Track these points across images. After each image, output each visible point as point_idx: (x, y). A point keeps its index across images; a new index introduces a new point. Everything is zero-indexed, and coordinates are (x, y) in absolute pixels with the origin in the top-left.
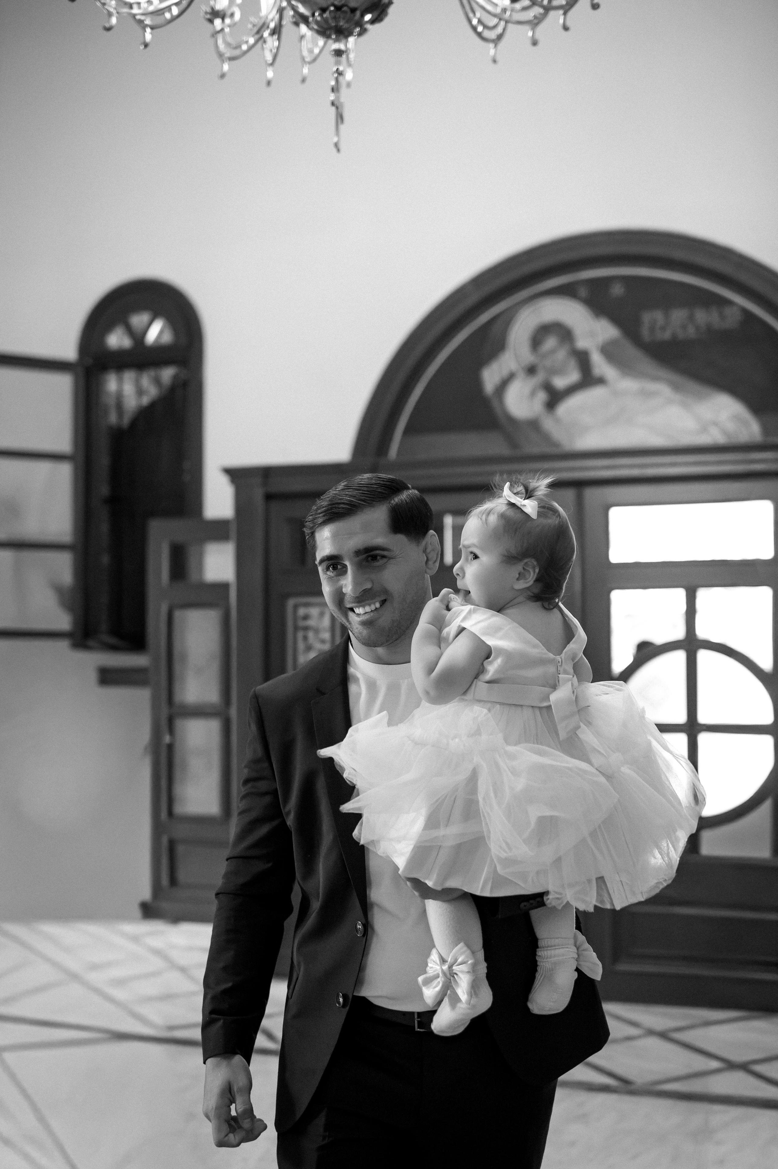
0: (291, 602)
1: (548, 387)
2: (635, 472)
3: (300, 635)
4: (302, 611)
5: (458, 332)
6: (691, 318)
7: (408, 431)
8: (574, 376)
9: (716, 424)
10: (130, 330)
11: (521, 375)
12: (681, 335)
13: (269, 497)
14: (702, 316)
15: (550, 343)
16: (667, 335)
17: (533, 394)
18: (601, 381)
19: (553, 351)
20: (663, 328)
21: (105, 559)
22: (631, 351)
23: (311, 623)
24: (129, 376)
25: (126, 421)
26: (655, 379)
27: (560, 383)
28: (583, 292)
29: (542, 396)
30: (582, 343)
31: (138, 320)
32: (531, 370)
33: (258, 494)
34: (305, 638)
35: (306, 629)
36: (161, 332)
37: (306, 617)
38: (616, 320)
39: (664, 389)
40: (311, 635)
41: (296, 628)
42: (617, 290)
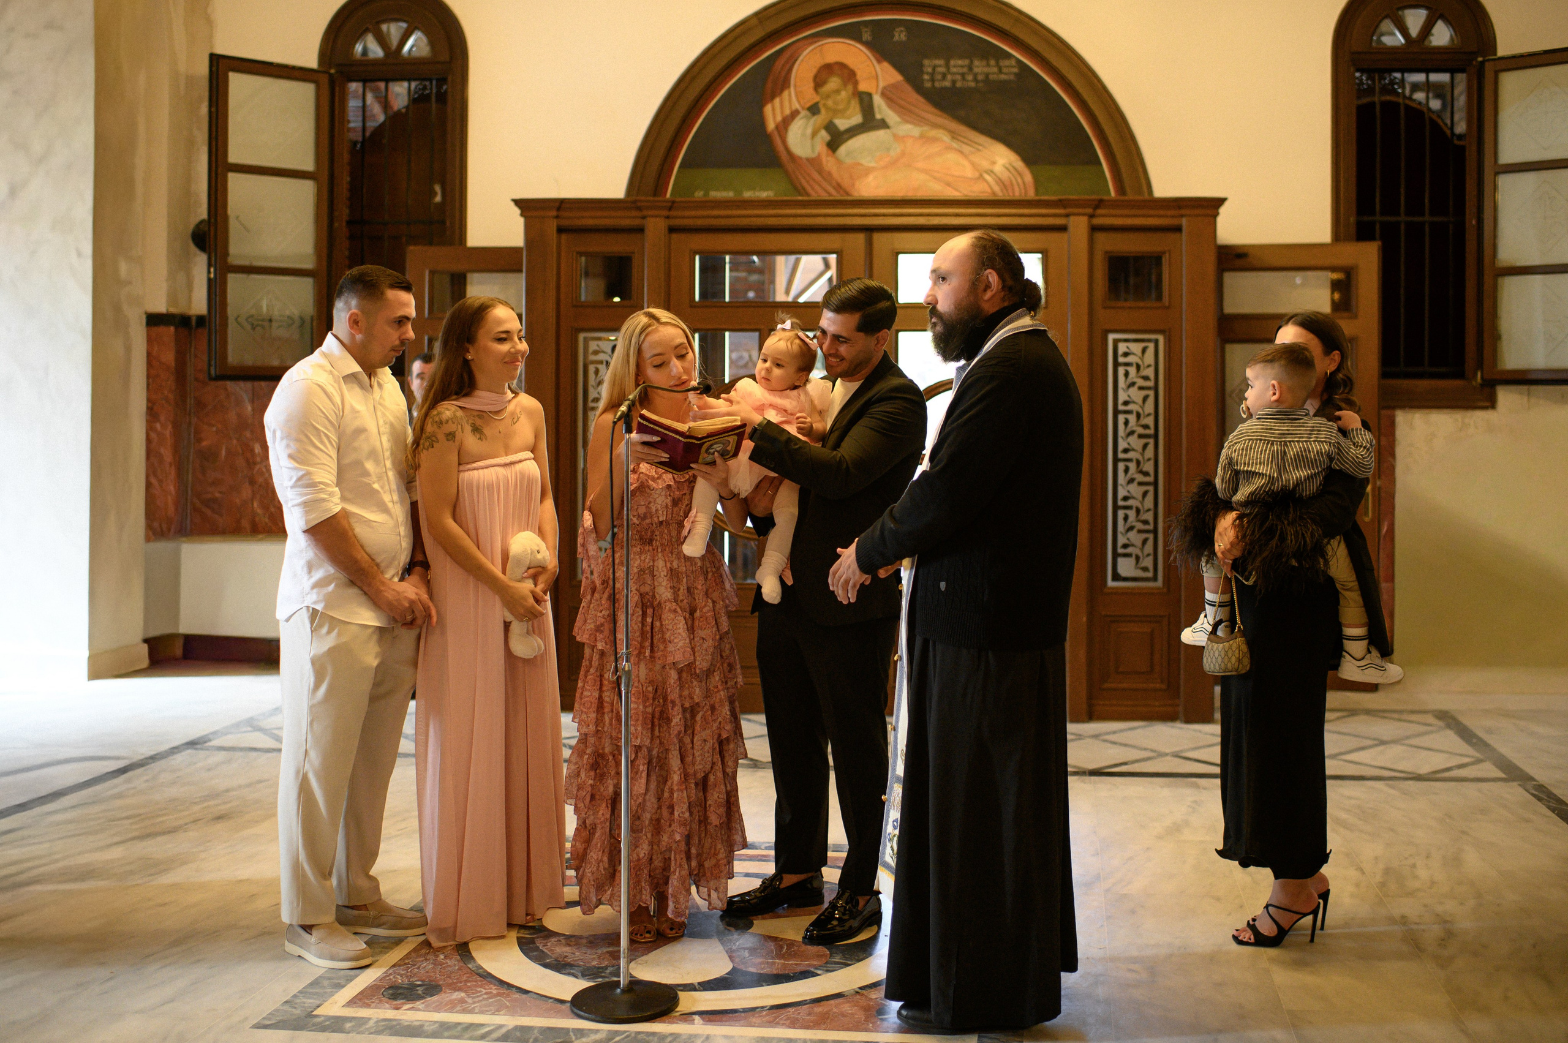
0: (582, 337)
1: (830, 127)
3: (592, 368)
4: (593, 346)
6: (970, 68)
7: (685, 165)
8: (857, 119)
9: (991, 172)
11: (803, 113)
12: (961, 84)
13: (561, 231)
14: (980, 67)
15: (834, 83)
18: (883, 125)
19: (838, 92)
20: (944, 76)
22: (912, 96)
27: (843, 123)
29: (824, 135)
30: (864, 85)
31: (394, 30)
32: (814, 110)
33: (552, 226)
34: (597, 371)
35: (598, 362)
36: (420, 45)
39: (943, 136)
41: (587, 362)
42: (900, 35)
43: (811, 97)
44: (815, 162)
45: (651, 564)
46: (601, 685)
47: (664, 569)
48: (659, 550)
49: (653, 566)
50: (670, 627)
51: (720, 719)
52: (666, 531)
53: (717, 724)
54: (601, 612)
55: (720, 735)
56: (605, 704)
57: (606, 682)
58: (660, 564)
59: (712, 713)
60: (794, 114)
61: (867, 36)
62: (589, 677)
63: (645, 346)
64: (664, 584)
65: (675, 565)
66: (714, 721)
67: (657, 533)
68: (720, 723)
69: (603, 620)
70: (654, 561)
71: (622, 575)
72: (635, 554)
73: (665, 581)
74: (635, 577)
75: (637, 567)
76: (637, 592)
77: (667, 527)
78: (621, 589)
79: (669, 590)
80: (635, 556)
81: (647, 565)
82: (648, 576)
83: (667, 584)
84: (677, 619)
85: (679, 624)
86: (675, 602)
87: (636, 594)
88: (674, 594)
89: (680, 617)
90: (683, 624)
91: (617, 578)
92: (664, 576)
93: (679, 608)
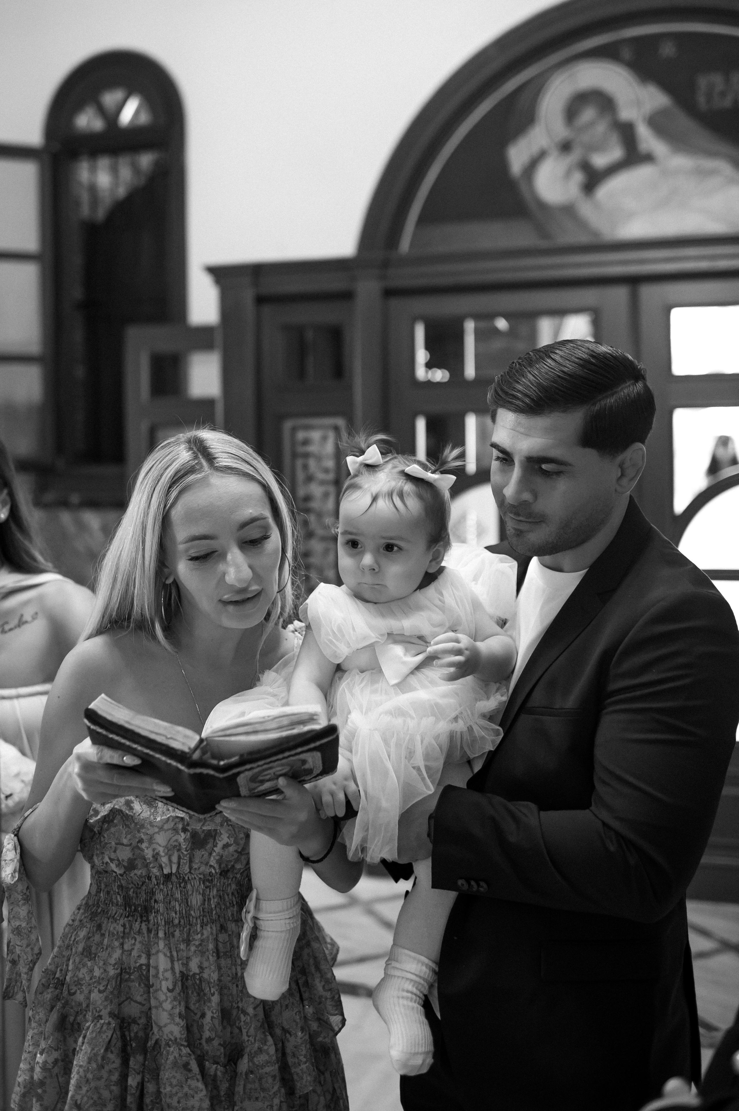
0: (288, 425)
1: (586, 167)
2: (704, 265)
3: (299, 462)
4: (301, 435)
5: (481, 102)
7: (423, 220)
8: (616, 153)
10: (101, 110)
11: (554, 153)
13: (261, 300)
15: (588, 114)
16: (727, 102)
17: (568, 174)
18: (648, 158)
19: (591, 124)
20: (723, 94)
21: (80, 372)
23: (312, 448)
24: (104, 163)
25: (101, 214)
26: (713, 154)
27: (600, 161)
28: (626, 53)
29: (578, 177)
30: (626, 114)
31: (111, 98)
32: (566, 147)
33: (248, 296)
34: (305, 467)
35: (306, 455)
36: (137, 113)
37: (306, 442)
38: (666, 86)
40: (312, 463)
41: (295, 455)
42: (668, 50)
43: (561, 131)
44: (568, 209)
45: (143, 960)
47: (169, 975)
48: (161, 934)
49: (148, 965)
52: (178, 895)
58: (162, 962)
63: (176, 514)
64: (167, 1006)
65: (194, 966)
67: (160, 897)
69: (42, 1074)
70: (149, 956)
71: (87, 978)
72: (113, 936)
73: (169, 1000)
74: (109, 987)
75: (114, 965)
76: (110, 1019)
77: (180, 886)
78: (84, 1005)
79: (177, 1020)
80: (112, 940)
81: (136, 962)
82: (137, 985)
83: (173, 1008)
84: (189, 1086)
85: (193, 1097)
86: (189, 1046)
87: (109, 1023)
88: (188, 1029)
89: (196, 1081)
90: (201, 1099)
91: (78, 983)
92: (168, 989)
93: (196, 1060)
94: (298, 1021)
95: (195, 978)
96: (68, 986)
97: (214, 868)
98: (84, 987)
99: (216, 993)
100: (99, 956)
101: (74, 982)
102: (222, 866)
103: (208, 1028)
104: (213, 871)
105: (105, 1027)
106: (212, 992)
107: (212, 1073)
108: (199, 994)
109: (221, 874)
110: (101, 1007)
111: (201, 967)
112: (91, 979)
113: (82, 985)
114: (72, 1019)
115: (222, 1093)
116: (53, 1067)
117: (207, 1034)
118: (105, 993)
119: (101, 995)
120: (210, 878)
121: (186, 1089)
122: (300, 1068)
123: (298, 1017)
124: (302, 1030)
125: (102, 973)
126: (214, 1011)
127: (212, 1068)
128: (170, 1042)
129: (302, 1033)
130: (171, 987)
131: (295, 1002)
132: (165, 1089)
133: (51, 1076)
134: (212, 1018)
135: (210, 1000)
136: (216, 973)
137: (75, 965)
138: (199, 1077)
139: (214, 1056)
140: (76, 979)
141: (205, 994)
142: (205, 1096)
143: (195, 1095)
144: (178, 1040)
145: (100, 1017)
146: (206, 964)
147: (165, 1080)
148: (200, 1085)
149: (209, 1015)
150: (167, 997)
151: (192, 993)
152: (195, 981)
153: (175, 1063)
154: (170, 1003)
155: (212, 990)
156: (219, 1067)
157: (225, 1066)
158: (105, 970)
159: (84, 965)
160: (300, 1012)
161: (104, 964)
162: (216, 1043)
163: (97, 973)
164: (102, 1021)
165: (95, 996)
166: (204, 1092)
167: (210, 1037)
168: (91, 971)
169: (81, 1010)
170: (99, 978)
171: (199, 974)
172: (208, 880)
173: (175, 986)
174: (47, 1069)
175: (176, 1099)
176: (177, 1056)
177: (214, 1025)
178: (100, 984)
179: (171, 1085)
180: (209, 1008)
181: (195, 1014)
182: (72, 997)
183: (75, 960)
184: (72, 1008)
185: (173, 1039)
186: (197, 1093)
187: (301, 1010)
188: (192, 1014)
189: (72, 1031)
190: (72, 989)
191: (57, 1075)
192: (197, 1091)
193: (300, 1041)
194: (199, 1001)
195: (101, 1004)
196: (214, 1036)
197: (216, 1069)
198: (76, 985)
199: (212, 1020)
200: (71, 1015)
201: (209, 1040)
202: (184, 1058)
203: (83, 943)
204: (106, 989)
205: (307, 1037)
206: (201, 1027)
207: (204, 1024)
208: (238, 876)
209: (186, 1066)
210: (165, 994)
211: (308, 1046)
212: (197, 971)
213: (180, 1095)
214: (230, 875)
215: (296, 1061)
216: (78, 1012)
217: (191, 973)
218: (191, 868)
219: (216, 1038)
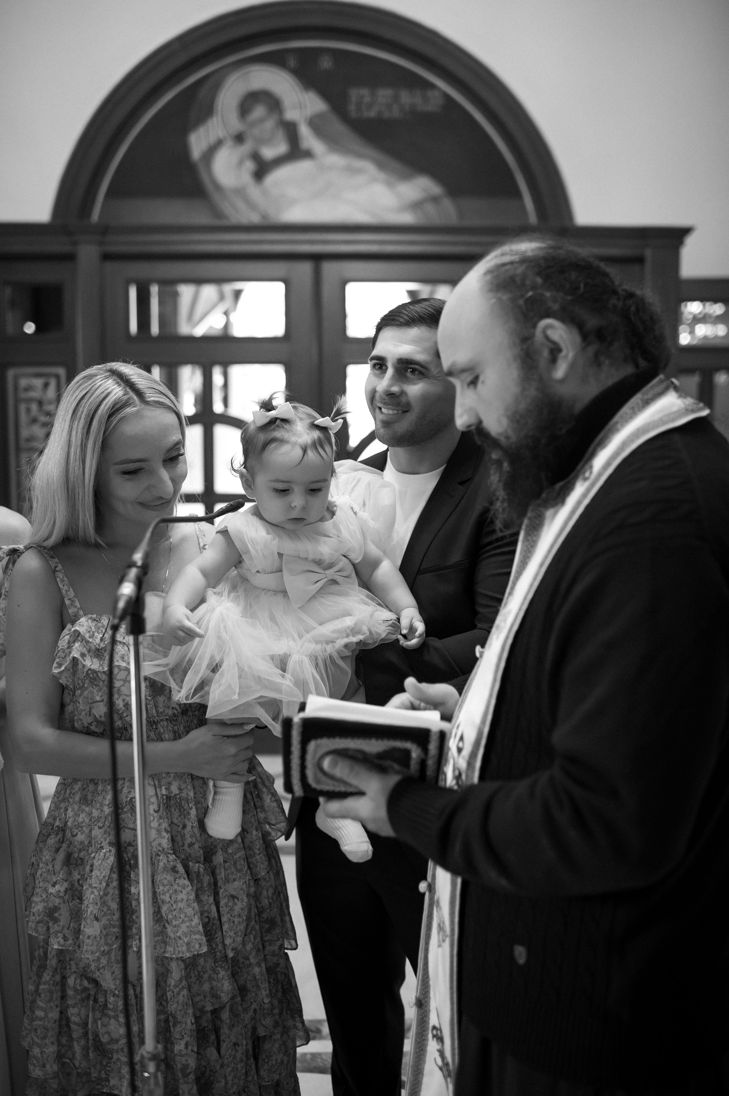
0: (11, 373)
1: (256, 157)
3: (22, 406)
4: (23, 382)
6: (396, 98)
7: (110, 194)
8: (281, 148)
11: (229, 143)
12: (386, 115)
14: (406, 98)
15: (259, 111)
16: (372, 114)
17: (240, 163)
18: (308, 154)
19: (262, 120)
20: (370, 106)
22: (338, 127)
23: (34, 394)
26: (360, 156)
27: (269, 153)
29: (250, 166)
30: (291, 115)
32: (239, 138)
34: (28, 410)
35: (29, 400)
37: (28, 389)
38: (324, 94)
39: (369, 167)
40: (34, 407)
41: (18, 400)
42: (326, 63)
43: (235, 124)
44: (240, 192)
46: (63, 997)
47: (154, 799)
50: (167, 898)
51: (254, 1006)
53: (251, 1013)
54: (54, 886)
55: (254, 1029)
56: (73, 1027)
57: (70, 993)
59: (243, 1000)
60: (219, 143)
61: (292, 63)
62: (42, 987)
64: (155, 824)
66: (246, 1010)
68: (255, 1011)
69: (57, 901)
71: (87, 820)
72: (106, 782)
73: (156, 819)
74: (106, 823)
75: (108, 805)
76: (111, 848)
77: (153, 728)
78: (86, 843)
79: (164, 834)
80: (105, 785)
81: (127, 798)
82: (130, 815)
83: (159, 825)
84: (178, 884)
85: (182, 892)
86: (174, 853)
87: (110, 851)
88: (173, 840)
89: (182, 879)
90: (188, 893)
91: (79, 826)
92: (154, 810)
93: (181, 863)
94: (253, 822)
95: (176, 798)
96: (71, 829)
97: (176, 710)
98: (84, 829)
99: (194, 807)
100: (95, 801)
101: (75, 826)
102: (182, 707)
103: (189, 836)
104: (176, 712)
105: (108, 855)
106: (190, 806)
107: (196, 870)
108: (180, 811)
109: (182, 713)
110: (102, 840)
111: (180, 789)
112: (90, 820)
113: (82, 827)
114: (76, 855)
115: (205, 885)
116: (65, 895)
117: (189, 840)
118: (103, 829)
119: (101, 830)
120: (175, 718)
121: (176, 887)
122: (255, 858)
123: (253, 819)
124: (257, 830)
125: (100, 813)
126: (193, 822)
127: (195, 867)
128: (159, 853)
129: (256, 832)
130: (156, 809)
131: (250, 808)
132: (158, 888)
133: (64, 902)
134: (192, 827)
135: (189, 814)
136: (192, 791)
137: (74, 812)
138: (185, 876)
139: (196, 857)
140: (76, 823)
141: (184, 810)
142: (191, 890)
143: (183, 891)
144: (166, 850)
145: (102, 848)
146: (183, 786)
147: (158, 881)
148: (187, 882)
149: (189, 825)
150: (154, 817)
151: (175, 810)
152: (176, 800)
153: (165, 868)
154: (157, 821)
155: (190, 805)
156: (200, 865)
157: (204, 864)
158: (102, 810)
159: (83, 811)
160: (254, 815)
161: (100, 806)
162: (196, 846)
163: (95, 813)
164: (104, 851)
165: (97, 832)
166: (190, 888)
167: (191, 842)
168: (90, 814)
169: (83, 847)
170: (98, 817)
171: (179, 794)
172: (174, 720)
173: (159, 807)
174: (61, 896)
175: (168, 895)
176: (166, 862)
177: (194, 833)
178: (99, 822)
179: (163, 885)
180: (189, 820)
181: (179, 826)
182: (75, 838)
183: (74, 808)
184: (75, 847)
185: (161, 849)
186: (184, 888)
187: (255, 814)
188: (176, 827)
189: (77, 865)
190: (73, 832)
191: (68, 901)
192: (184, 887)
193: (255, 838)
194: (180, 816)
195: (102, 837)
196: (195, 841)
197: (199, 867)
198: (77, 829)
199: (192, 829)
200: (76, 853)
201: (191, 845)
202: (171, 863)
203: (79, 793)
204: (104, 825)
205: (260, 835)
206: (183, 836)
207: (186, 833)
208: (197, 713)
209: (174, 870)
210: (153, 815)
211: (261, 841)
212: (178, 792)
213: (171, 891)
214: (190, 713)
215: (252, 853)
216: (80, 850)
217: (173, 795)
218: (157, 712)
219: (197, 843)
